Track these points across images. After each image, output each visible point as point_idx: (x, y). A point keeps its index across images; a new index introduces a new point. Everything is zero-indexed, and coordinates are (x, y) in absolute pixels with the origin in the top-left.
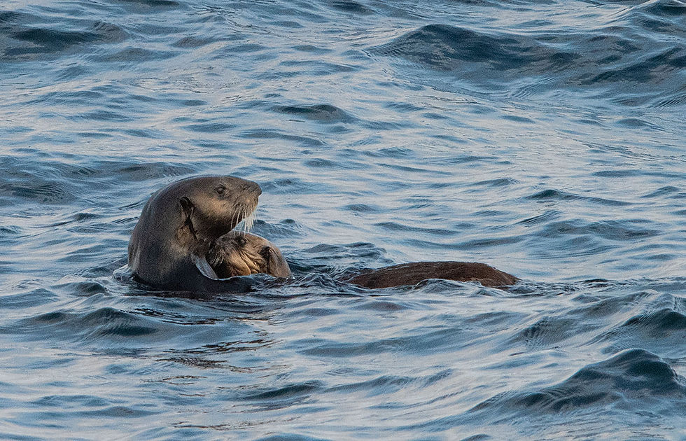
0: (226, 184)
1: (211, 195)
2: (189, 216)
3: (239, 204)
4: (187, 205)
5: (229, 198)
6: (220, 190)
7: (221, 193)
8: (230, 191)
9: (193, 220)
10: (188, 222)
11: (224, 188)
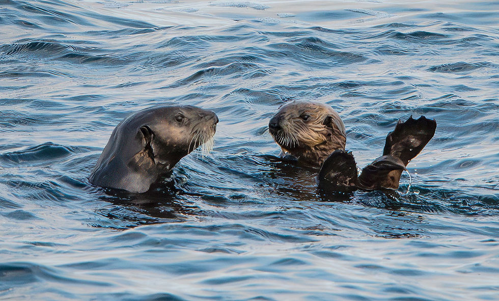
0: (185, 113)
1: (170, 123)
2: (149, 143)
3: (196, 132)
4: (148, 132)
5: (188, 125)
6: (180, 118)
7: (180, 120)
8: (189, 120)
9: (153, 146)
10: (148, 147)
11: (183, 117)
